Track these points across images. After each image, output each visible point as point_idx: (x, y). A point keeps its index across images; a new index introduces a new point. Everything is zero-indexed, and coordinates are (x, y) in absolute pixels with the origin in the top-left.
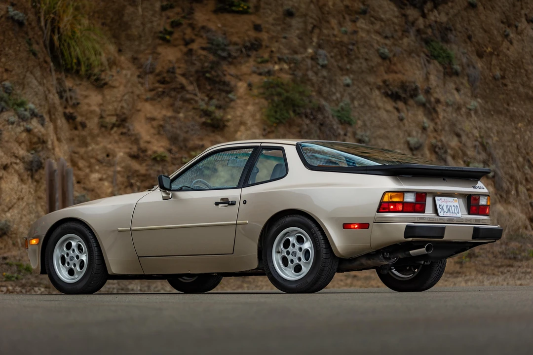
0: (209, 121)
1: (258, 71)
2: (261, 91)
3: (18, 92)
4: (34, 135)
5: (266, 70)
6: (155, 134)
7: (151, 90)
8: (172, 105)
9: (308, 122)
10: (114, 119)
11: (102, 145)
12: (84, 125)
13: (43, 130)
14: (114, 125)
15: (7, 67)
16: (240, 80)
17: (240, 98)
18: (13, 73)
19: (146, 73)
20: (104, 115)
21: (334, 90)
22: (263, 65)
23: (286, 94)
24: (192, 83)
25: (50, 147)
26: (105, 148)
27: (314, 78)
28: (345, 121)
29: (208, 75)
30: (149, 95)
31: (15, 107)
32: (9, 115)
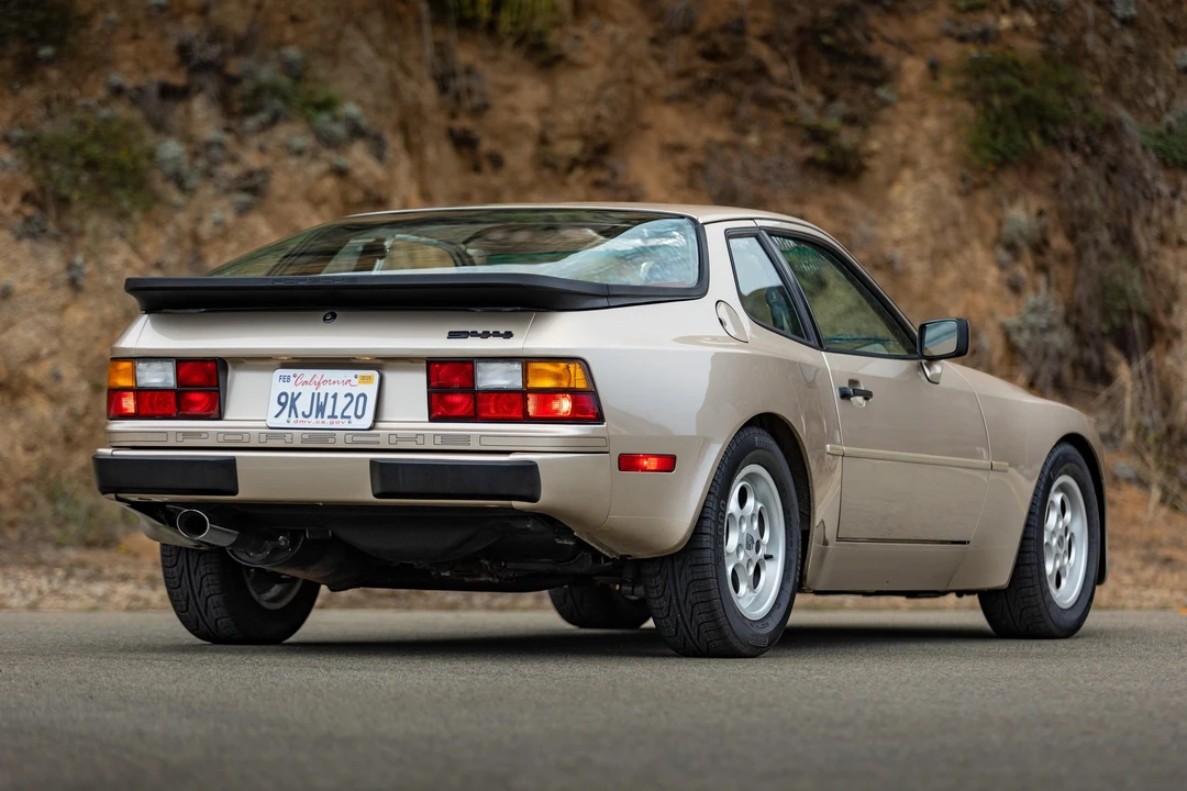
0: (822, 155)
1: (958, 31)
2: (962, 81)
3: (322, 73)
4: (356, 184)
5: (978, 29)
6: (679, 187)
7: (682, 75)
8: (731, 114)
9: (1077, 160)
10: (574, 148)
12: (497, 162)
13: (378, 171)
14: (574, 163)
15: (295, 11)
16: (911, 53)
17: (906, 98)
18: (311, 25)
19: (672, 33)
20: (551, 135)
21: (1150, 82)
22: (971, 16)
23: (1023, 90)
24: (784, 59)
27: (1101, 52)
28: (1175, 161)
29: (826, 40)
30: (676, 87)
31: (310, 111)
32: (293, 133)
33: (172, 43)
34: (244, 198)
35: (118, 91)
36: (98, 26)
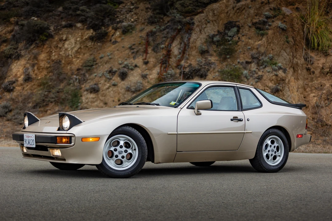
3: (276, 59)
4: (279, 77)
10: (328, 70)
11: (319, 81)
12: (314, 73)
13: (283, 75)
14: (328, 73)
15: (273, 48)
18: (275, 50)
20: (324, 68)
25: (286, 82)
26: (321, 82)
31: (272, 65)
32: (268, 69)
33: (250, 54)
34: (257, 80)
35: (239, 62)
36: (238, 52)
